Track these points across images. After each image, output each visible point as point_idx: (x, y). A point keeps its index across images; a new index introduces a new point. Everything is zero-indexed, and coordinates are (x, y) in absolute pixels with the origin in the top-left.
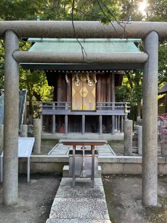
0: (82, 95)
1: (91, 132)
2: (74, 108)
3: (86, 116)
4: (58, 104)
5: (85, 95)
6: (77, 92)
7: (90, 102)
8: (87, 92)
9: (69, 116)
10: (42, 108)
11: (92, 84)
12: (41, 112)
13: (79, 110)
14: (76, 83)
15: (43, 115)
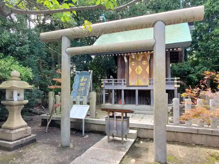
0: (137, 72)
1: (146, 104)
2: (131, 83)
3: (139, 90)
4: (118, 81)
5: (140, 73)
6: (133, 70)
7: (144, 78)
8: (142, 70)
9: (125, 90)
10: (104, 84)
11: (145, 63)
12: (104, 88)
13: (135, 85)
14: (132, 63)
15: (105, 90)
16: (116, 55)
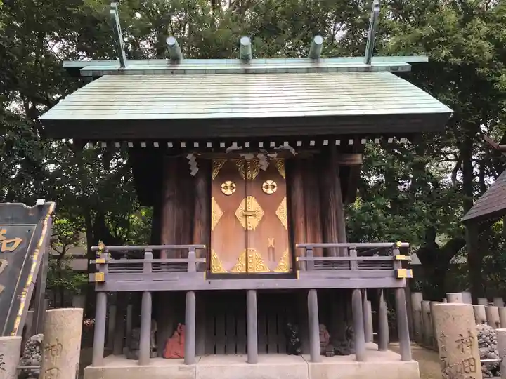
0: (242, 221)
1: (278, 352)
2: (218, 267)
3: (261, 294)
4: (164, 254)
5: (253, 223)
6: (229, 213)
7: (272, 243)
8: (261, 213)
9: (200, 294)
10: (106, 268)
11: (273, 187)
12: (101, 283)
13: (234, 271)
14: (223, 185)
15: (108, 294)
16: (156, 145)
